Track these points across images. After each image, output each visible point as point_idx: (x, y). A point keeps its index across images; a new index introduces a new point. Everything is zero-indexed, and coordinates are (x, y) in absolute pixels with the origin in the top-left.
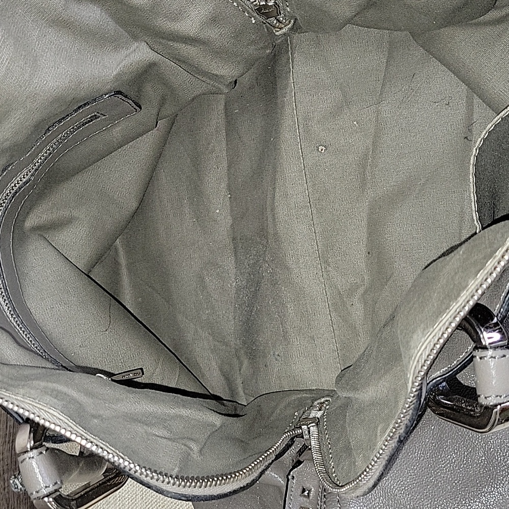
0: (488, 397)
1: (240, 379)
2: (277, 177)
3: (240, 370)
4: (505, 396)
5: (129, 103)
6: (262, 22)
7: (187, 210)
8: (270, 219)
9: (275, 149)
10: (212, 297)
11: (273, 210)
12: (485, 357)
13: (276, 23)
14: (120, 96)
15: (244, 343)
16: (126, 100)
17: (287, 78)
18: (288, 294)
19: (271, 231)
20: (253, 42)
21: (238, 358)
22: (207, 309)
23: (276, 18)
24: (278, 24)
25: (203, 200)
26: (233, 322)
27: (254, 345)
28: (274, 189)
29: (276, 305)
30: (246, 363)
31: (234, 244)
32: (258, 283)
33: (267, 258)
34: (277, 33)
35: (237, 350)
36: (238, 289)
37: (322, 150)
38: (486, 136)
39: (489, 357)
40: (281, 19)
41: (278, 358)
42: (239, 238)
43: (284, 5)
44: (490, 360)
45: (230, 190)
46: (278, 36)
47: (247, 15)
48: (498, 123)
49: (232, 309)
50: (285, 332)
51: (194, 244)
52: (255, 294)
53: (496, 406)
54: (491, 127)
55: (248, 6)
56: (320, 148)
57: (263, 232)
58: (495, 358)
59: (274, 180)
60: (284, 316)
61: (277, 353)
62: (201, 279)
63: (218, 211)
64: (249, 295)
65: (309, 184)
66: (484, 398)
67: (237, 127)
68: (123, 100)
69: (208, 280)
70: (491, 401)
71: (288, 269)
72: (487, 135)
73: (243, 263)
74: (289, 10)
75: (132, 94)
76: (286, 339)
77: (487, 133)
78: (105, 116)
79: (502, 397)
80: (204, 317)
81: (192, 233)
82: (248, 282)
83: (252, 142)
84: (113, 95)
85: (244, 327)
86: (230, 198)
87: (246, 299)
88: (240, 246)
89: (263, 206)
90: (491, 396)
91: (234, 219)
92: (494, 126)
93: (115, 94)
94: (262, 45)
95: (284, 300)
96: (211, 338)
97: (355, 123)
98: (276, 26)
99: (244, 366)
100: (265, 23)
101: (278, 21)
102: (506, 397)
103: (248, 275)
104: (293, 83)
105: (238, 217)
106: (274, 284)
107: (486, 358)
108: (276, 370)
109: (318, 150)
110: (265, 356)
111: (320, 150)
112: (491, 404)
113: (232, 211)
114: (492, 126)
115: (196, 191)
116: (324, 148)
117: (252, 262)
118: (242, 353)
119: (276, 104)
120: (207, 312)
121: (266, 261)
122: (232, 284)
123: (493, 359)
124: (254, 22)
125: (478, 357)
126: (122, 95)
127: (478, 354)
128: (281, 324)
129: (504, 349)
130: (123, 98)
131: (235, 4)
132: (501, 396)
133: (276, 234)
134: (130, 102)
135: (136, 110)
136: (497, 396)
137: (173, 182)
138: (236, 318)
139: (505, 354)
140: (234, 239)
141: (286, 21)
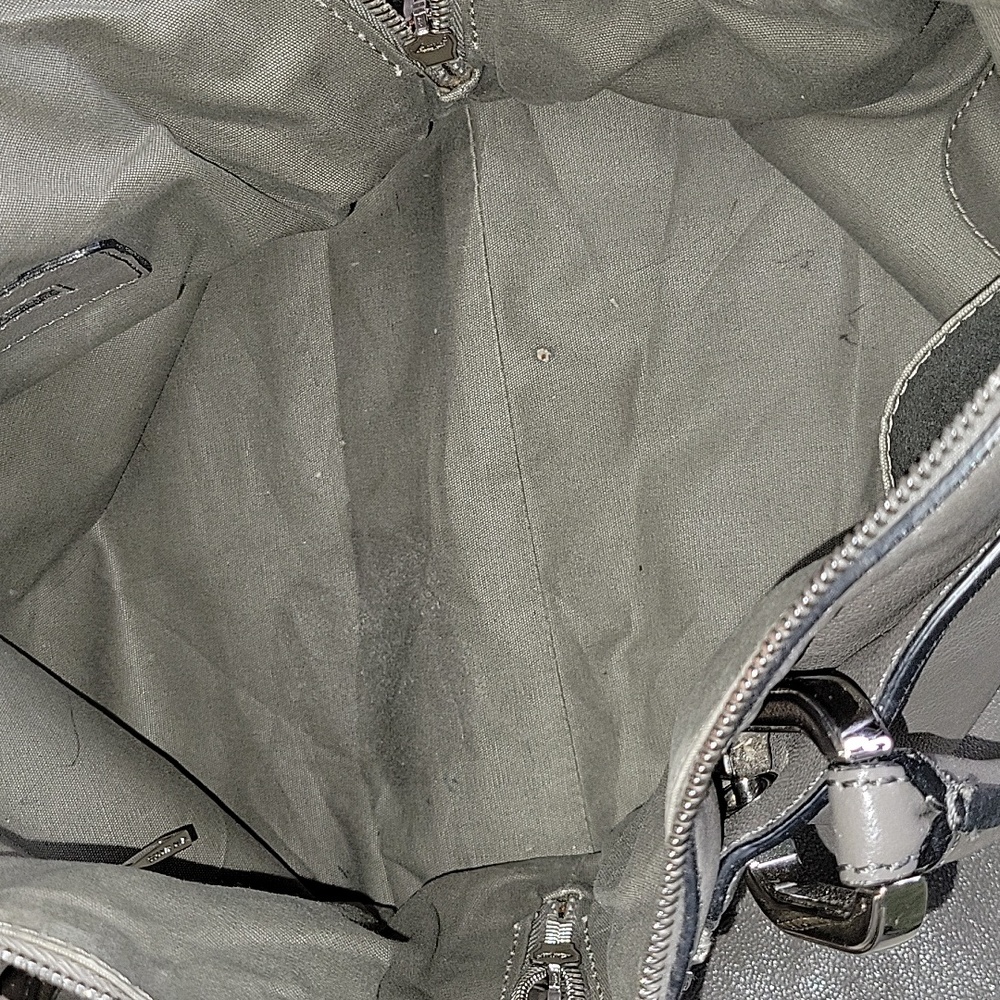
0: (863, 869)
1: (374, 825)
2: (450, 412)
3: (373, 807)
4: (897, 864)
5: (126, 262)
6: (418, 73)
7: (250, 471)
8: (435, 500)
9: (444, 354)
10: (310, 655)
11: (441, 480)
12: (854, 781)
13: (444, 76)
14: (112, 251)
15: (381, 750)
16: (124, 256)
17: (468, 203)
18: (475, 657)
19: (437, 523)
20: (395, 119)
21: (369, 782)
22: (299, 679)
23: (444, 66)
24: (446, 79)
25: (286, 452)
26: (356, 708)
27: (403, 758)
28: (443, 436)
29: (450, 677)
30: (385, 791)
31: (355, 545)
32: (410, 630)
33: (429, 579)
34: (444, 98)
35: (363, 766)
36: (366, 640)
37: (544, 357)
38: (903, 391)
39: (861, 781)
40: (456, 67)
41: (454, 786)
42: (365, 533)
43: (468, 36)
44: (865, 787)
45: (343, 431)
46: (447, 104)
47: (385, 59)
48: (926, 362)
49: (352, 680)
50: (470, 734)
51: (267, 543)
52: (403, 654)
53: (878, 887)
54: (911, 372)
55: (388, 40)
56: (540, 352)
57: (419, 525)
58: (873, 783)
59: (442, 420)
60: (467, 700)
61: (451, 777)
62: (285, 618)
63: (319, 475)
64: (390, 652)
65: (518, 428)
66: (853, 870)
67: (358, 299)
68: (116, 257)
69: (301, 620)
70: (870, 877)
71: (475, 604)
72: (905, 388)
73: (376, 587)
74: (476, 48)
75: (134, 243)
76: (470, 749)
77: (906, 384)
78: (71, 289)
79: (891, 869)
80: (294, 697)
81: (264, 520)
82: (386, 624)
83: (391, 332)
84: (98, 250)
85: (378, 719)
86: (344, 447)
87: (382, 659)
88: (369, 549)
89: (418, 470)
90: (867, 867)
91: (354, 492)
92: (917, 367)
93: (103, 248)
94: (412, 124)
95: (467, 667)
96: (309, 739)
97: (612, 300)
98: (444, 83)
99: (382, 799)
100: (422, 76)
101: (448, 70)
102: (900, 867)
103: (386, 610)
104: (481, 213)
105: (362, 490)
106: (446, 633)
107: (855, 784)
108: (450, 810)
109: (535, 356)
110: (426, 782)
111: (540, 357)
112: (869, 883)
113: (349, 475)
114: (914, 368)
115: (272, 432)
116: (548, 353)
117: (395, 584)
118: (378, 771)
119: (443, 256)
120: (300, 686)
121: (427, 586)
122: (352, 628)
123: (871, 787)
124: (399, 73)
125: (837, 784)
126: (117, 248)
127: (839, 776)
128: (461, 716)
129: (893, 765)
130: (118, 254)
131: (361, 36)
132: (888, 867)
133: (447, 530)
134: (130, 259)
135: (141, 273)
136: (881, 866)
137: (218, 412)
138: (363, 698)
139: (895, 775)
140: (355, 534)
141: (464, 72)
